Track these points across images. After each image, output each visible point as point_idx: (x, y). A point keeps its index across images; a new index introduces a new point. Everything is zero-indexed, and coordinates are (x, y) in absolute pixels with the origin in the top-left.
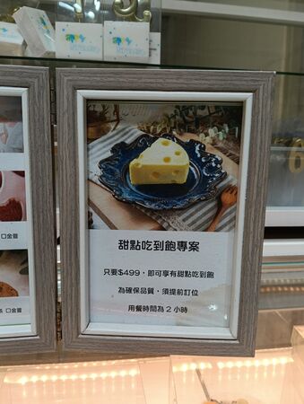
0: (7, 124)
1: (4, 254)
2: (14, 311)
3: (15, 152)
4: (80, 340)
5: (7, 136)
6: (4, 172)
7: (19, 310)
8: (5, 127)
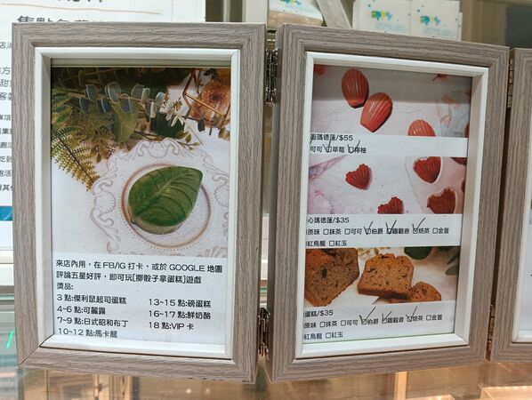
0: (452, 106)
1: (432, 251)
2: (434, 318)
3: (455, 136)
4: (510, 350)
5: (450, 119)
6: (444, 158)
7: (440, 317)
8: (449, 110)
